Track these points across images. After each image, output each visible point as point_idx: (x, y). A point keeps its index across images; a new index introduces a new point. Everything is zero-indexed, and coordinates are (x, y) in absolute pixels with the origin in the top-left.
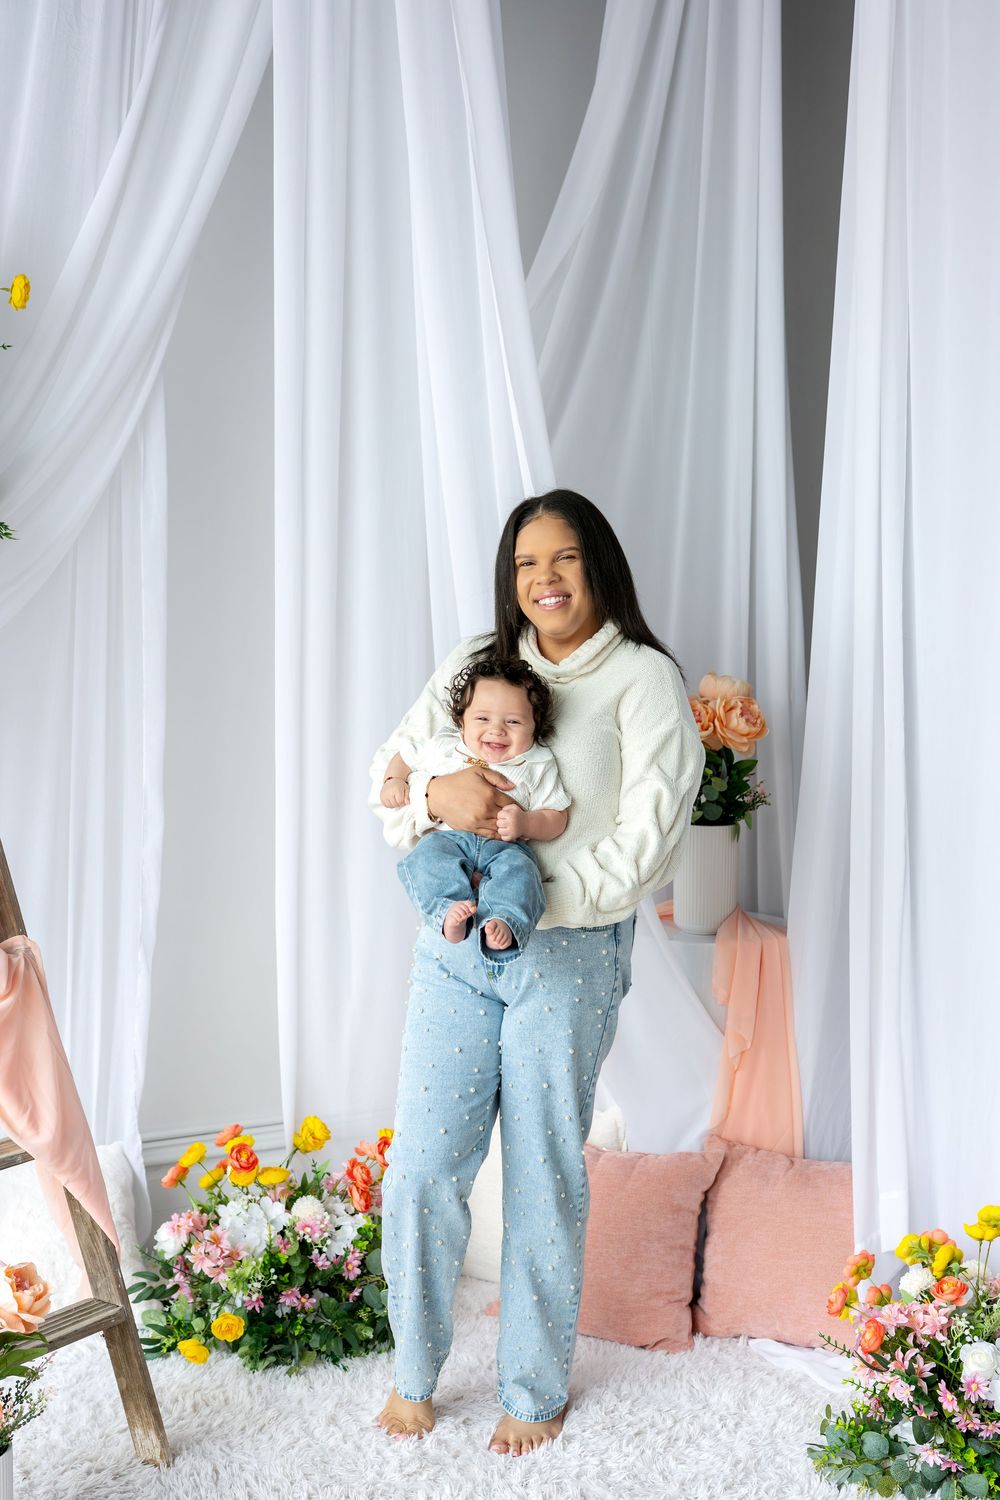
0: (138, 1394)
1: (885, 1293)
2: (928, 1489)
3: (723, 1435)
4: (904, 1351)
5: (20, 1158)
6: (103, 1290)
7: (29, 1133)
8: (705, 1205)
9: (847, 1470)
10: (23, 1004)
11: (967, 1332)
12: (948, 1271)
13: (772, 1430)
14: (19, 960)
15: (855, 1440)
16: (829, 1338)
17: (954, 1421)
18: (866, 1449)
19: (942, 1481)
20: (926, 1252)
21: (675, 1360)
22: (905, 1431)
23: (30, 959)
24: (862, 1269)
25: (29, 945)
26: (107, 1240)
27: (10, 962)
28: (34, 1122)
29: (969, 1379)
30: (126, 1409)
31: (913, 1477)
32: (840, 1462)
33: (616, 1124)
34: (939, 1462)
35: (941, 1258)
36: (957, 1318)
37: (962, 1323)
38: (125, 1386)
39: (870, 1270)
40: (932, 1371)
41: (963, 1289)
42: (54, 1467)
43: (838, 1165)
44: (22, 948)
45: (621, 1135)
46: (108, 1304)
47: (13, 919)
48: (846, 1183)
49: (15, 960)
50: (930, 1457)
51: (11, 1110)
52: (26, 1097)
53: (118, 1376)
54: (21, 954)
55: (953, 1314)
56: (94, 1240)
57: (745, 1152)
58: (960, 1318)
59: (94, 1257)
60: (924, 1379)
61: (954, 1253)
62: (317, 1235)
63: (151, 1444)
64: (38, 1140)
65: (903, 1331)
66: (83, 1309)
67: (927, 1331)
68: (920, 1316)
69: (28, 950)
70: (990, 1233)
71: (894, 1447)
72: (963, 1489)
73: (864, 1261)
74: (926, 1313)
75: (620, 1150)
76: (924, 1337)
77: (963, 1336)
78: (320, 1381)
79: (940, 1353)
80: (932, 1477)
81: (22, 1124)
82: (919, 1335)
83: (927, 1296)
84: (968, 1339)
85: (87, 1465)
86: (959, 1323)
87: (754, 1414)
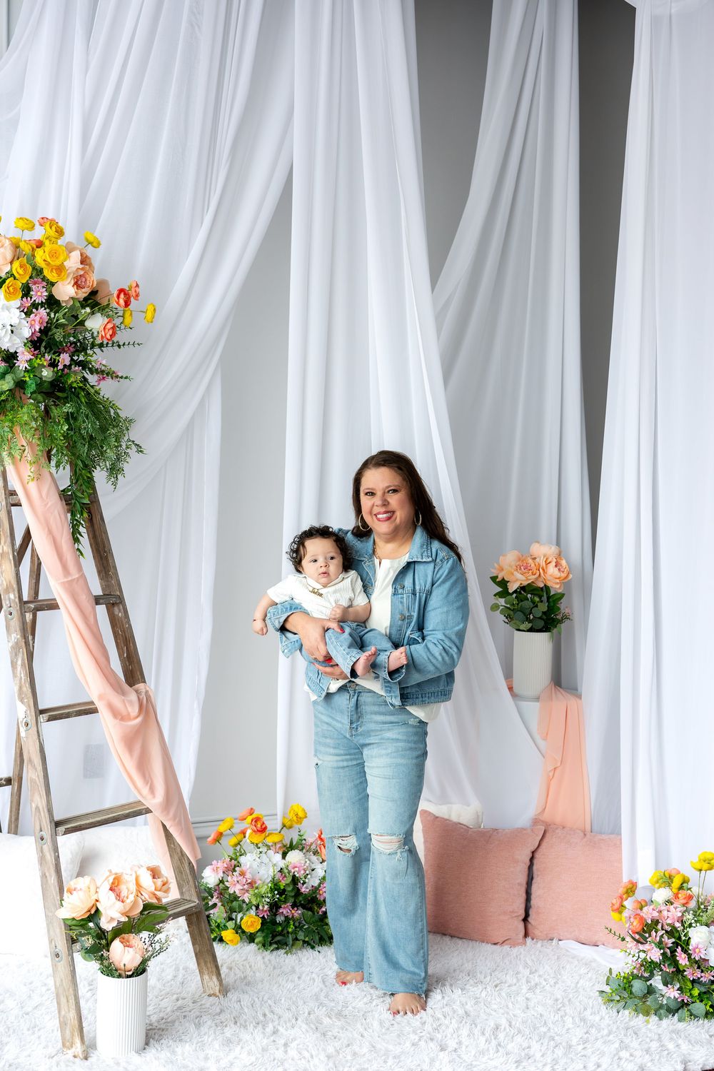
0: (206, 957)
1: (643, 904)
2: (670, 1013)
3: (547, 988)
4: (656, 932)
5: (144, 811)
6: (187, 893)
7: (150, 797)
8: (532, 859)
9: (622, 1003)
10: (145, 722)
11: (693, 921)
12: (681, 888)
13: (577, 985)
14: (143, 696)
15: (627, 985)
16: (611, 930)
17: (685, 973)
18: (634, 990)
19: (679, 1009)
20: (667, 880)
21: (515, 951)
22: (657, 982)
23: (148, 698)
24: (629, 891)
25: (148, 689)
26: (190, 863)
27: (138, 698)
28: (152, 790)
29: (694, 946)
30: (198, 964)
31: (661, 1006)
32: (618, 998)
33: (477, 812)
34: (677, 996)
35: (677, 882)
36: (687, 914)
37: (691, 917)
38: (198, 950)
39: (634, 891)
40: (673, 943)
41: (690, 897)
42: (157, 997)
43: (612, 836)
44: (144, 690)
45: (480, 820)
46: (190, 901)
47: (138, 673)
48: (618, 846)
49: (141, 697)
50: (672, 993)
51: (139, 782)
52: (147, 776)
53: (194, 944)
54: (143, 694)
55: (685, 912)
56: (182, 863)
57: (557, 829)
58: (689, 913)
59: (182, 873)
60: (668, 948)
61: (684, 879)
62: (302, 872)
63: (213, 984)
64: (154, 801)
65: (656, 922)
66: (175, 903)
67: (669, 921)
68: (665, 913)
69: (147, 692)
70: (706, 866)
71: (651, 991)
72: (691, 1012)
73: (631, 886)
74: (668, 911)
75: (480, 827)
76: (668, 925)
77: (691, 924)
78: (306, 958)
79: (677, 935)
80: (673, 1006)
81: (145, 791)
82: (665, 924)
83: (669, 902)
84: (694, 925)
85: (175, 996)
86: (688, 917)
87: (565, 977)
